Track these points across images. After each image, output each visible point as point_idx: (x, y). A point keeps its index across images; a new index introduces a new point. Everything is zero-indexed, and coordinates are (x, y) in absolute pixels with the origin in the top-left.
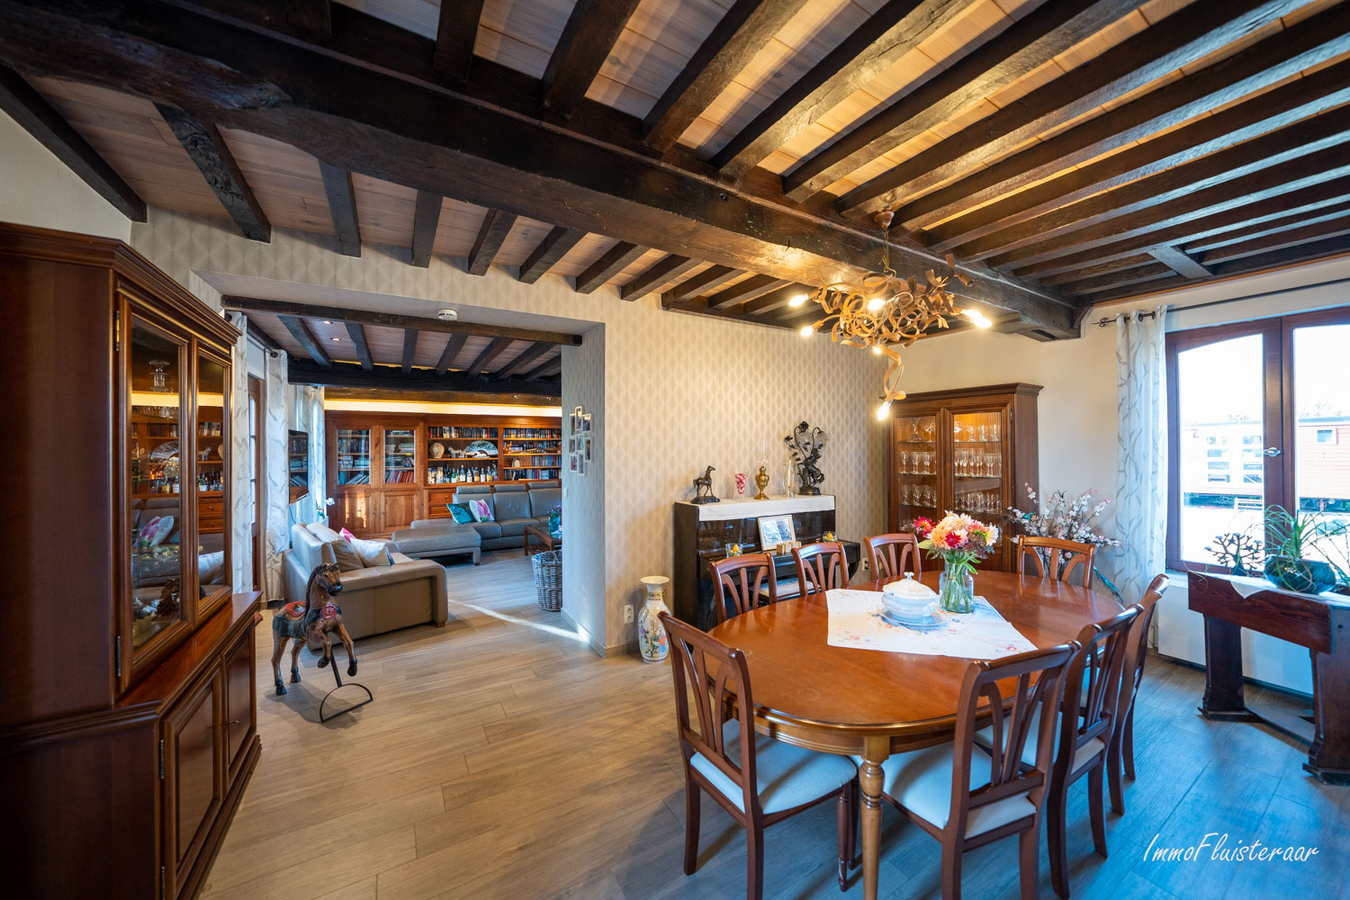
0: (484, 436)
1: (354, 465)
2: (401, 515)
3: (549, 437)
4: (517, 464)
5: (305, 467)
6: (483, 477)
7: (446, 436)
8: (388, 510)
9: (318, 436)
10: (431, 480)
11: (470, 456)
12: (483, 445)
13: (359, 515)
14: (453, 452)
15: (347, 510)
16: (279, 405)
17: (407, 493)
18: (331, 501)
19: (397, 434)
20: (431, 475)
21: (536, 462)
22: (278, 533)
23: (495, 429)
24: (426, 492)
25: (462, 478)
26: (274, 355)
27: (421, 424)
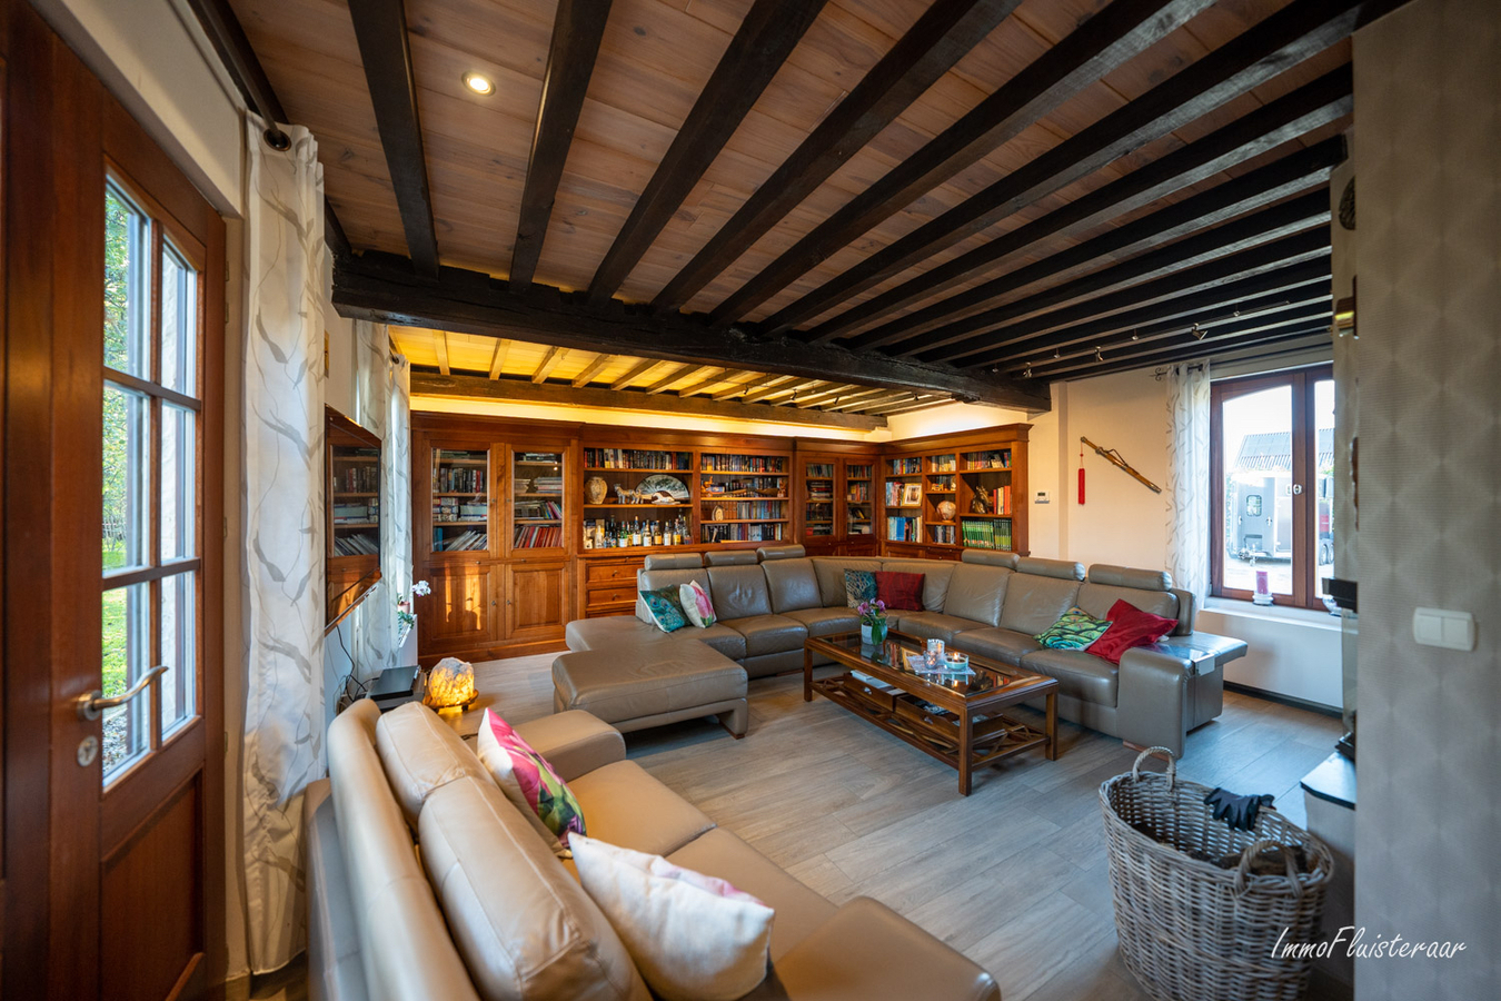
0: (668, 467)
1: (459, 515)
2: (539, 605)
3: (761, 472)
4: (719, 515)
5: (374, 519)
6: (667, 537)
7: (609, 465)
8: (518, 598)
9: (400, 457)
10: (588, 543)
11: (646, 501)
12: (665, 482)
13: (468, 606)
14: (622, 493)
15: (448, 599)
16: (291, 310)
17: (550, 566)
18: (423, 588)
19: (534, 458)
20: (588, 532)
21: (744, 513)
22: (289, 737)
23: (684, 455)
24: (581, 565)
25: (636, 539)
26: (277, 141)
27: (574, 442)
